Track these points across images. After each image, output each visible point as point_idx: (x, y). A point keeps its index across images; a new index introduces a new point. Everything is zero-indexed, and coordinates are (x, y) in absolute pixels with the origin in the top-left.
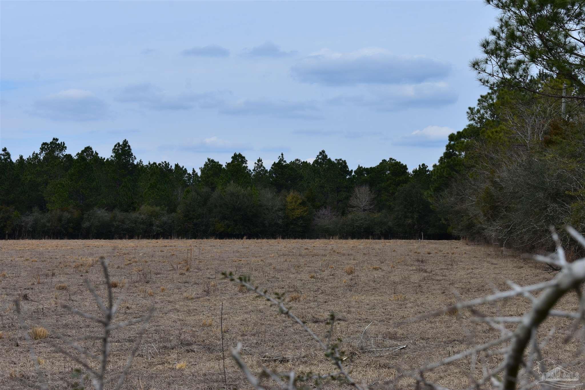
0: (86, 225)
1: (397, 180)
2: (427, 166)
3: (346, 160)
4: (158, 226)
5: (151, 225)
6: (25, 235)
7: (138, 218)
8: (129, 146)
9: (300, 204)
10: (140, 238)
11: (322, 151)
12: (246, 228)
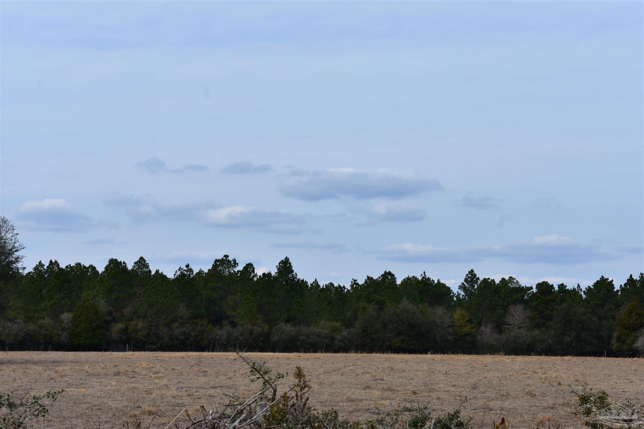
0: (275, 338)
1: (546, 299)
2: (566, 286)
3: (494, 279)
4: (339, 341)
5: (333, 339)
6: (218, 348)
7: (322, 333)
8: (290, 263)
9: (467, 321)
10: (323, 352)
11: (471, 270)
12: (420, 344)
